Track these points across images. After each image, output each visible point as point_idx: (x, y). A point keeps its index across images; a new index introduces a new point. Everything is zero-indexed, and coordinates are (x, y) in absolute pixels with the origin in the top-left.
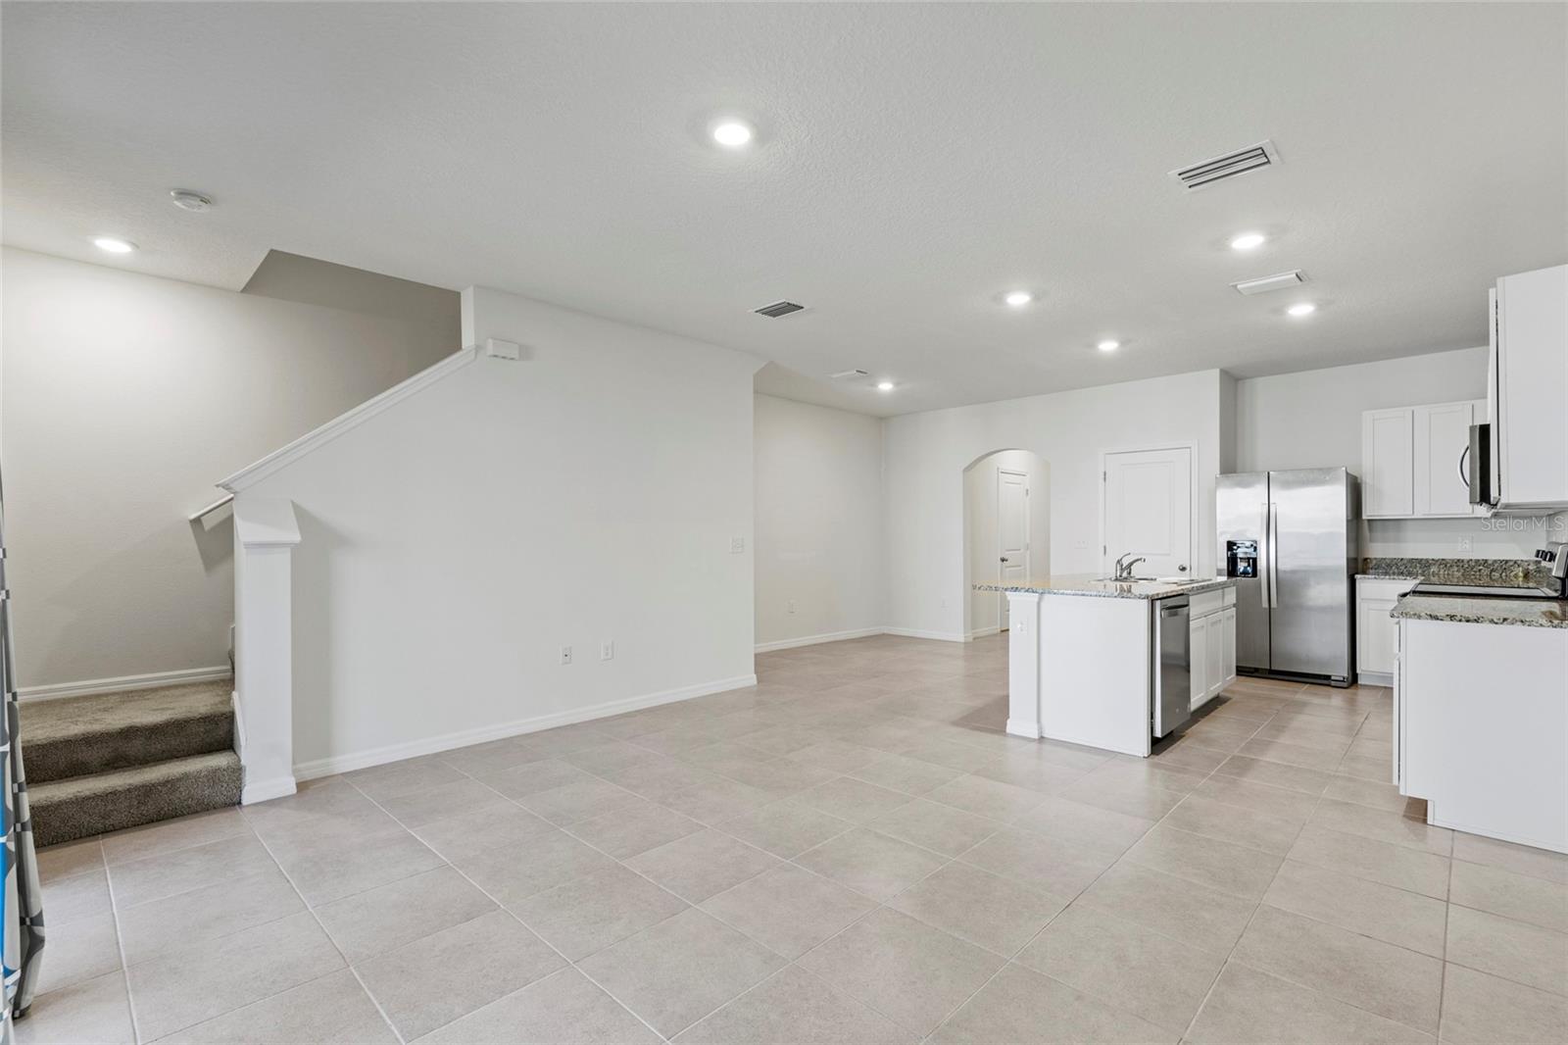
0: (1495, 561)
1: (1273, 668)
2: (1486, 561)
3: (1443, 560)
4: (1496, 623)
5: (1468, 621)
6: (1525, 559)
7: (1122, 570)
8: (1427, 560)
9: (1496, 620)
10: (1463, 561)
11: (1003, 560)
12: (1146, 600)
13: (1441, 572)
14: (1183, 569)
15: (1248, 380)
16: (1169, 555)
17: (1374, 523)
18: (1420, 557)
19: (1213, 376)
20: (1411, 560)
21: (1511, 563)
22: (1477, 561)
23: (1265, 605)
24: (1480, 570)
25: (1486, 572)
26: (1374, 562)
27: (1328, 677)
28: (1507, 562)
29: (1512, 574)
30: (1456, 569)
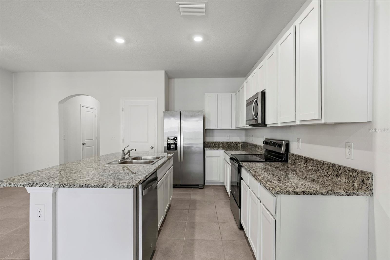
0: (234, 142)
1: (182, 184)
2: (232, 142)
3: (223, 142)
4: (324, 195)
5: (311, 194)
6: (241, 141)
7: (125, 154)
8: (219, 142)
9: (323, 193)
10: (228, 142)
11: (83, 144)
12: (132, 189)
13: (223, 146)
14: (152, 148)
15: (172, 79)
16: (147, 142)
17: (207, 130)
18: (218, 141)
19: (162, 74)
20: (216, 142)
21: (238, 143)
22: (231, 142)
23: (179, 161)
24: (231, 145)
25: (232, 145)
26: (207, 143)
27: (198, 185)
28: (237, 142)
29: (238, 146)
30: (226, 145)
